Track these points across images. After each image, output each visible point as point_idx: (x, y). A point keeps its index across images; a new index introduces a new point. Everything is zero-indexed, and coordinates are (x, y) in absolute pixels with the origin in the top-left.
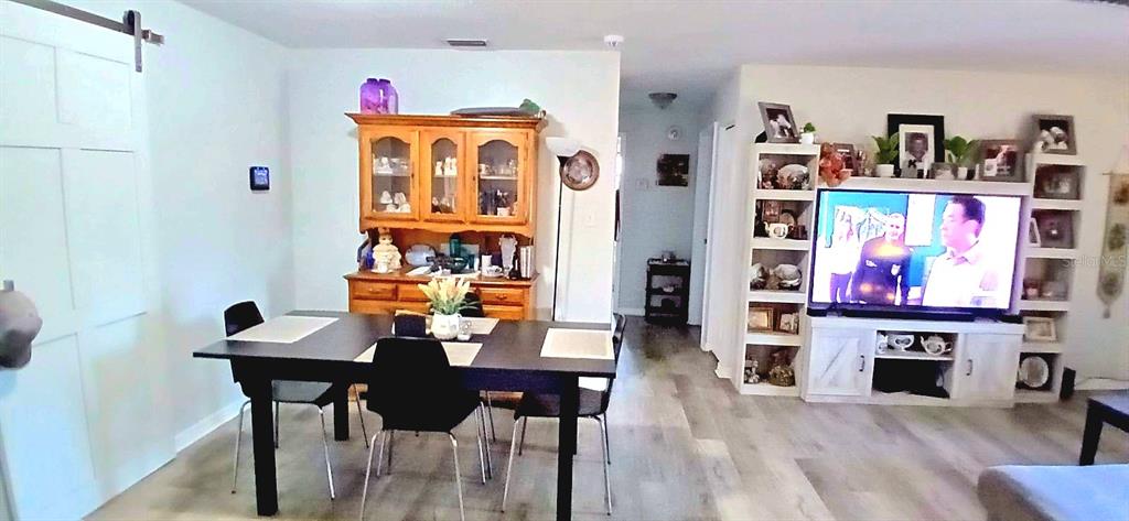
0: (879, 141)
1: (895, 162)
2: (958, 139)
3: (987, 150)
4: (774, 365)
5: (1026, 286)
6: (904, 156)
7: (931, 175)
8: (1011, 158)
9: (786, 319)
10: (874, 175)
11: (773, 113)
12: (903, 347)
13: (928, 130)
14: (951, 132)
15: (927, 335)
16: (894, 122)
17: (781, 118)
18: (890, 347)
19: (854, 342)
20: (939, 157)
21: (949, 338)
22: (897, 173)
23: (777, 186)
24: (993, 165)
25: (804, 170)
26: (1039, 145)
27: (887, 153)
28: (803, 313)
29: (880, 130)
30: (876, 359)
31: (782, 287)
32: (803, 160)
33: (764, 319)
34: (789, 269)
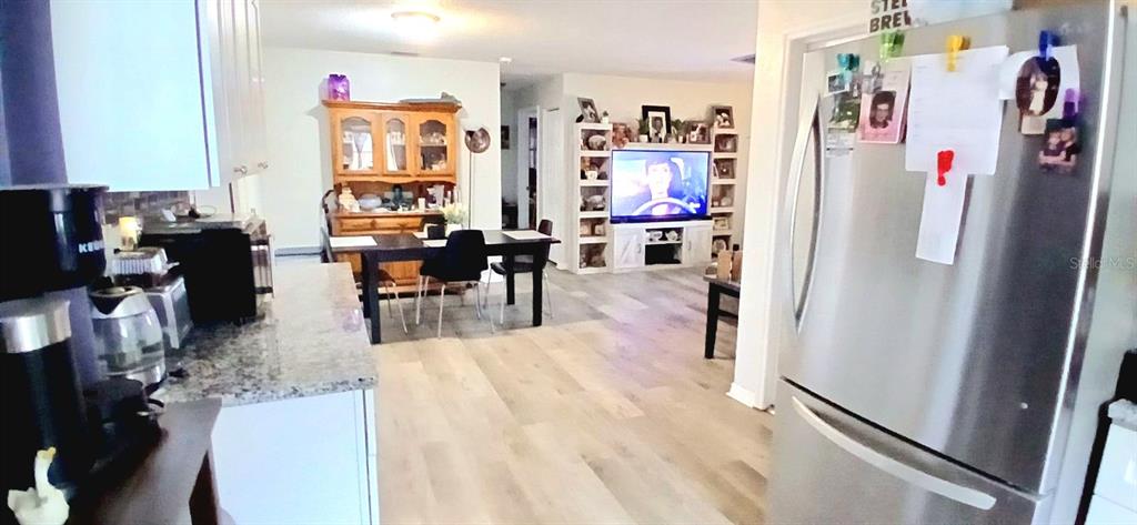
0: (640, 122)
1: (648, 134)
2: (678, 121)
3: (690, 127)
4: (592, 255)
5: (713, 201)
6: (652, 131)
7: (666, 141)
8: (703, 131)
9: (598, 228)
10: (638, 141)
11: (586, 104)
12: (657, 239)
13: (662, 115)
14: (674, 117)
15: (668, 230)
16: (646, 109)
17: (589, 107)
18: (651, 240)
19: (635, 237)
20: (669, 131)
21: (679, 231)
22: (650, 140)
23: (590, 149)
24: (695, 134)
25: (604, 139)
26: (716, 124)
27: (643, 130)
28: (608, 223)
29: (639, 115)
30: (647, 246)
31: (595, 209)
32: (601, 133)
33: (587, 230)
34: (598, 198)
